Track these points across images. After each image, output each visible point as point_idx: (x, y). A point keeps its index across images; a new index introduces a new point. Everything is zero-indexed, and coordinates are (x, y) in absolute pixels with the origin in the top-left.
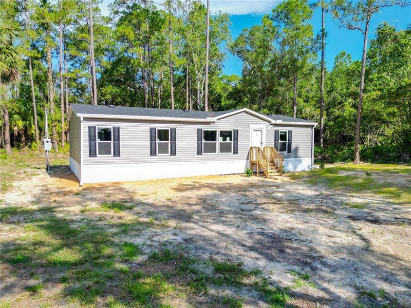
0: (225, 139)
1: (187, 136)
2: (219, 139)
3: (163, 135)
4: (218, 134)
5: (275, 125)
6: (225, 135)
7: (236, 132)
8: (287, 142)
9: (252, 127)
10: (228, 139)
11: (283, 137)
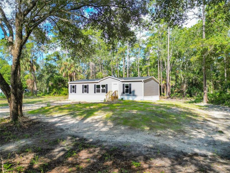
0: (103, 88)
1: (91, 87)
2: (101, 88)
3: (86, 87)
4: (101, 86)
5: (123, 82)
6: (103, 86)
7: (107, 85)
8: (129, 89)
9: (113, 83)
10: (104, 88)
11: (127, 87)
